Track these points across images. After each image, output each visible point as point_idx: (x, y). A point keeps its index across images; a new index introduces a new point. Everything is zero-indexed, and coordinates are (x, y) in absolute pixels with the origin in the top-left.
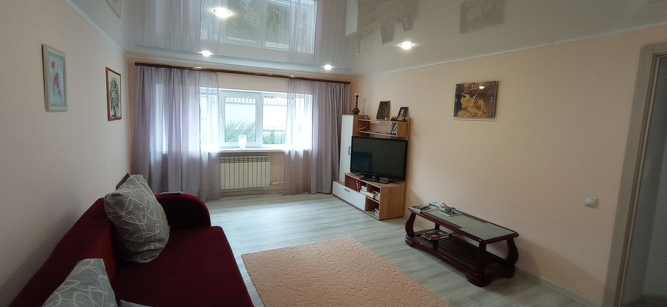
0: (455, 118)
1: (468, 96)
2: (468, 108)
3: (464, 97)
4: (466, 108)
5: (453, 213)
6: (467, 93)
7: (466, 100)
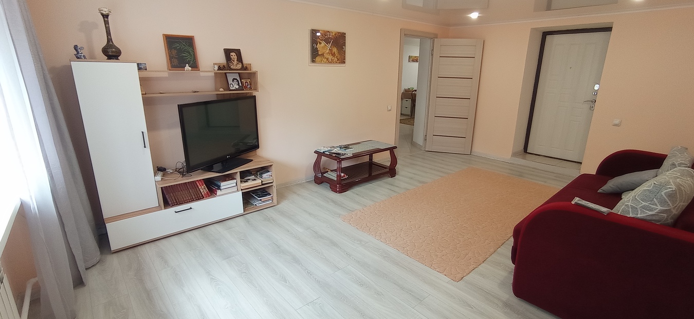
0: (314, 64)
1: (323, 43)
2: (325, 54)
3: (320, 43)
4: (323, 55)
5: (346, 147)
6: (322, 40)
7: (322, 47)
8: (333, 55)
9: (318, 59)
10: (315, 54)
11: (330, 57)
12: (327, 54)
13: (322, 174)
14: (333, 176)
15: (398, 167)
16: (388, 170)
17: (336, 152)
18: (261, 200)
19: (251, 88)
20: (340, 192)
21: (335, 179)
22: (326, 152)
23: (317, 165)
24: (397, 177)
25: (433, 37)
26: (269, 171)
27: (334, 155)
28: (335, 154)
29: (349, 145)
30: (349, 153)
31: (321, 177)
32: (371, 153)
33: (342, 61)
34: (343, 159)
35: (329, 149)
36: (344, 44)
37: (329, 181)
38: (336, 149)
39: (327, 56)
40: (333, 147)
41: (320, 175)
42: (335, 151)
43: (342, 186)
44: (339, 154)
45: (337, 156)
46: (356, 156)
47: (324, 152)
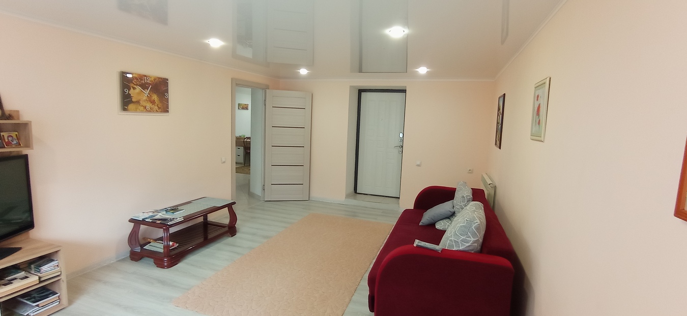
1: (138, 89)
2: (141, 102)
3: (135, 89)
4: (138, 102)
5: (174, 209)
6: (137, 85)
7: (135, 92)
8: (153, 102)
9: (131, 106)
10: (126, 102)
11: (149, 105)
12: (144, 101)
13: (142, 246)
14: (159, 247)
15: (238, 224)
16: (226, 229)
17: (160, 218)
18: (38, 306)
19: (19, 145)
20: (169, 266)
21: (162, 251)
22: (146, 218)
23: (133, 237)
24: (238, 235)
25: (265, 88)
26: (53, 260)
27: (159, 222)
28: (159, 220)
29: (177, 206)
30: (179, 216)
31: (139, 251)
32: (205, 214)
33: (165, 109)
34: (171, 226)
35: (151, 214)
36: (167, 91)
37: (152, 255)
38: (160, 214)
39: (144, 104)
40: (157, 211)
41: (138, 249)
42: (159, 216)
43: (170, 259)
44: (165, 220)
45: (163, 222)
46: (187, 219)
47: (143, 220)
